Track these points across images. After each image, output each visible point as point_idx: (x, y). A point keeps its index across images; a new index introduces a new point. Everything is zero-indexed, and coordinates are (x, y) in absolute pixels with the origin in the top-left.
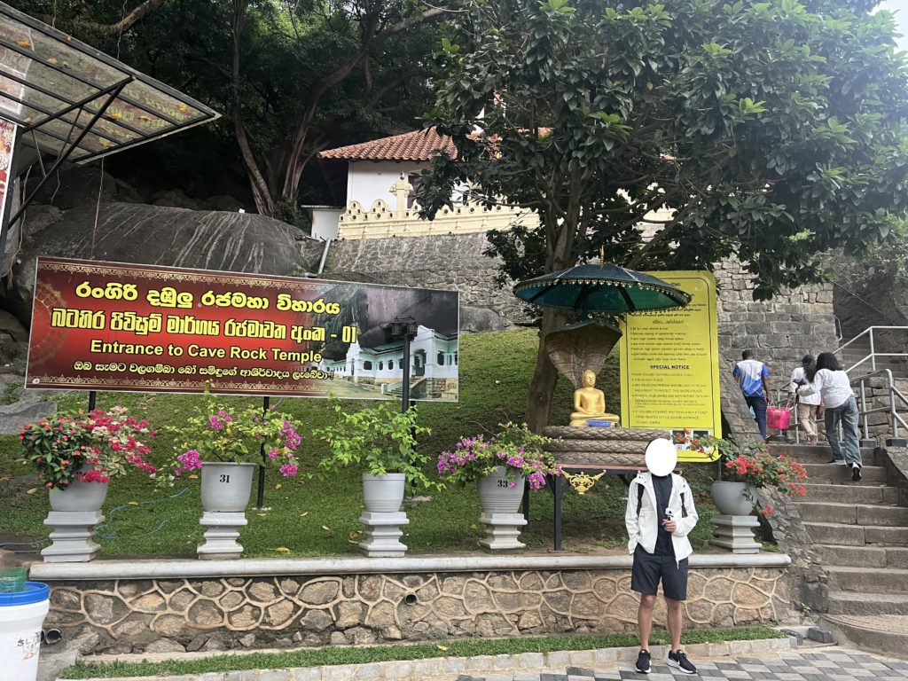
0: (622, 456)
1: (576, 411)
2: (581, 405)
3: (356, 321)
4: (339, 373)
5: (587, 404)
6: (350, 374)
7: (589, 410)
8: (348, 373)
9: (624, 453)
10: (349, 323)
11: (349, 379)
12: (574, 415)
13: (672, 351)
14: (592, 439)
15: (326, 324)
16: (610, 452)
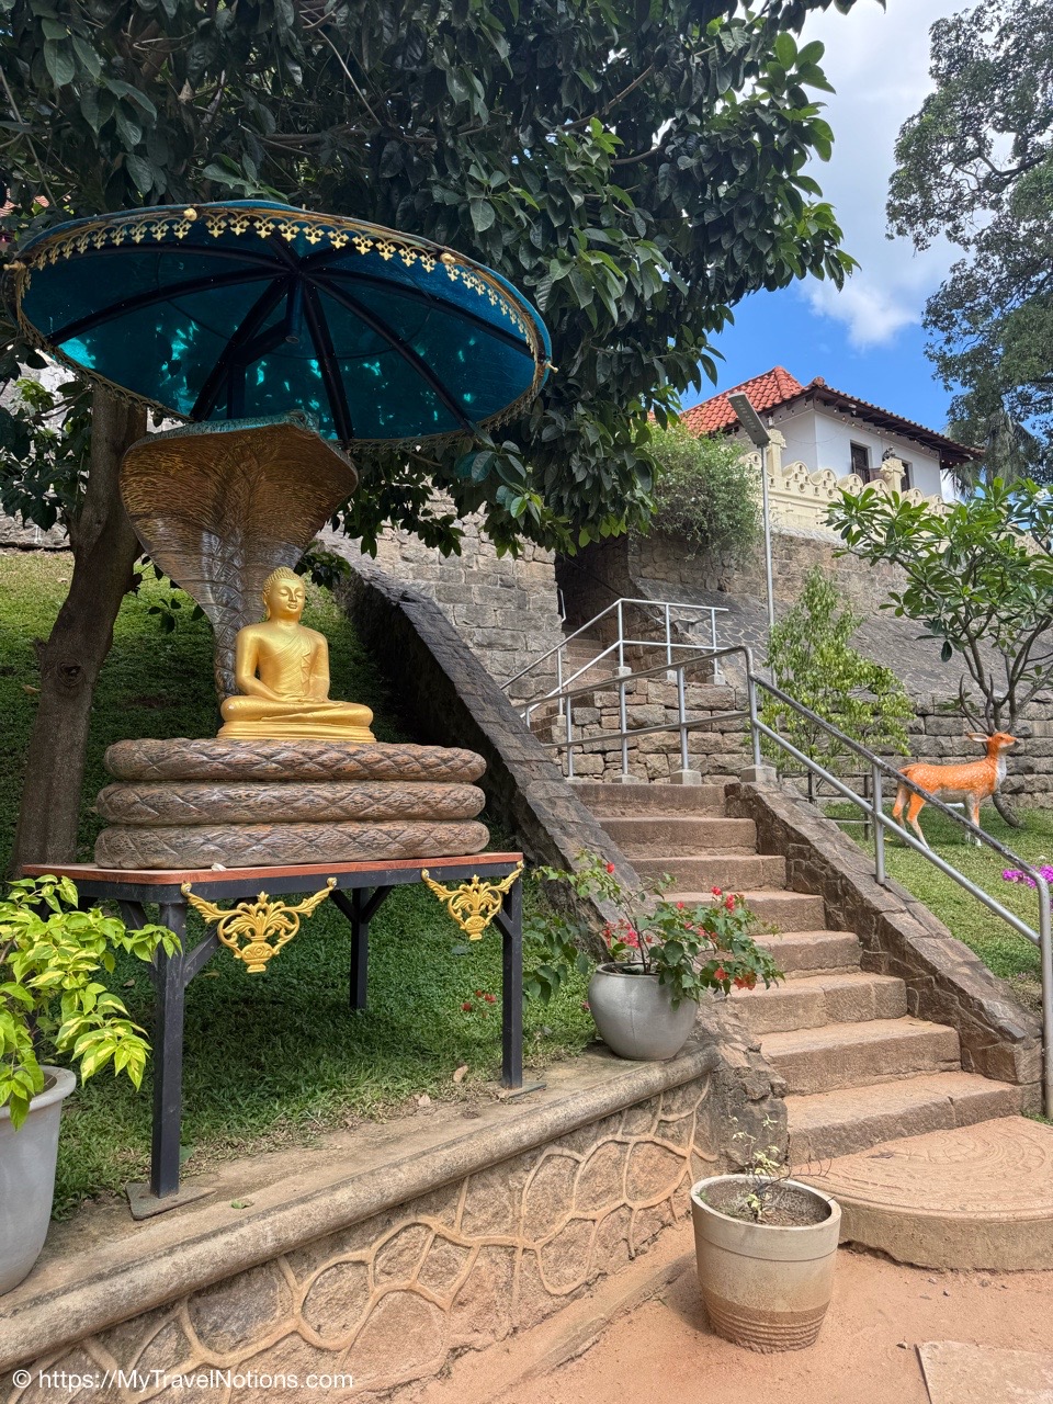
0: (372, 830)
1: (241, 691)
2: (258, 674)
5: (278, 671)
7: (282, 688)
9: (378, 819)
12: (235, 704)
14: (285, 781)
16: (338, 820)
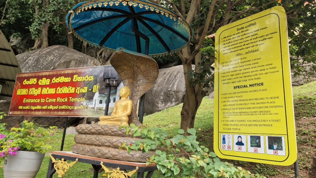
3: (99, 82)
4: (90, 106)
6: (94, 106)
8: (93, 106)
10: (96, 84)
11: (93, 108)
13: (250, 74)
15: (88, 85)
